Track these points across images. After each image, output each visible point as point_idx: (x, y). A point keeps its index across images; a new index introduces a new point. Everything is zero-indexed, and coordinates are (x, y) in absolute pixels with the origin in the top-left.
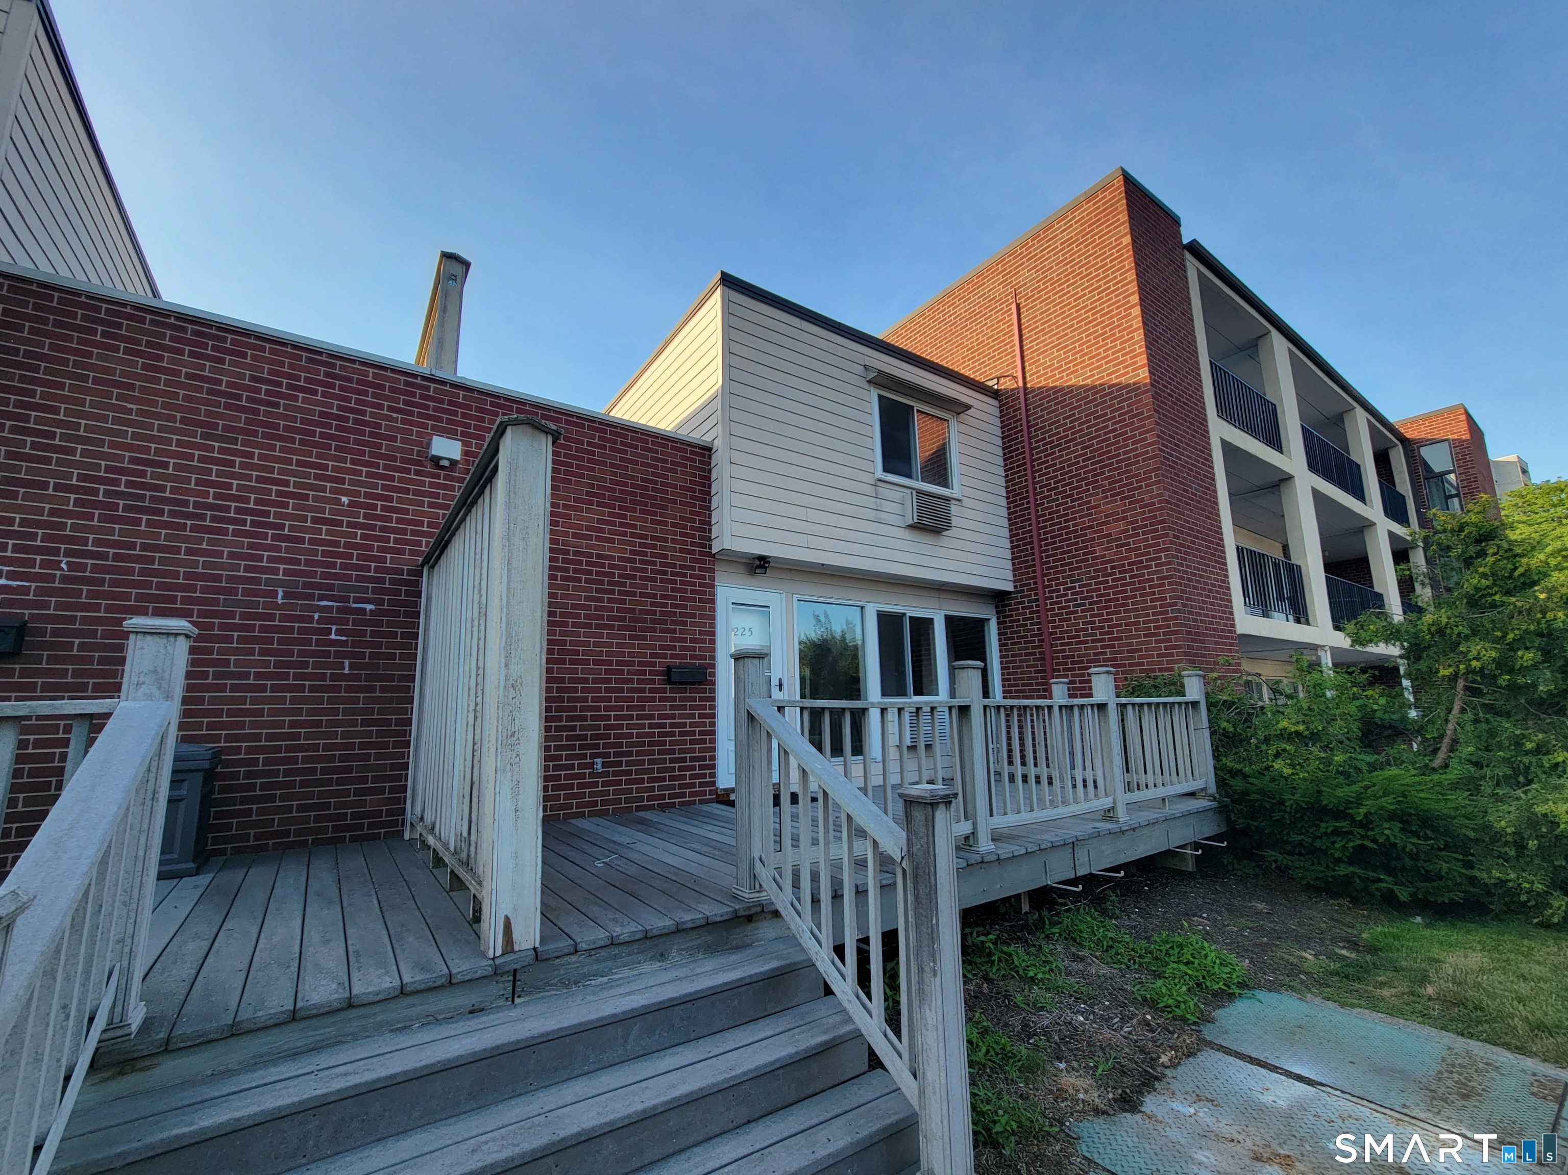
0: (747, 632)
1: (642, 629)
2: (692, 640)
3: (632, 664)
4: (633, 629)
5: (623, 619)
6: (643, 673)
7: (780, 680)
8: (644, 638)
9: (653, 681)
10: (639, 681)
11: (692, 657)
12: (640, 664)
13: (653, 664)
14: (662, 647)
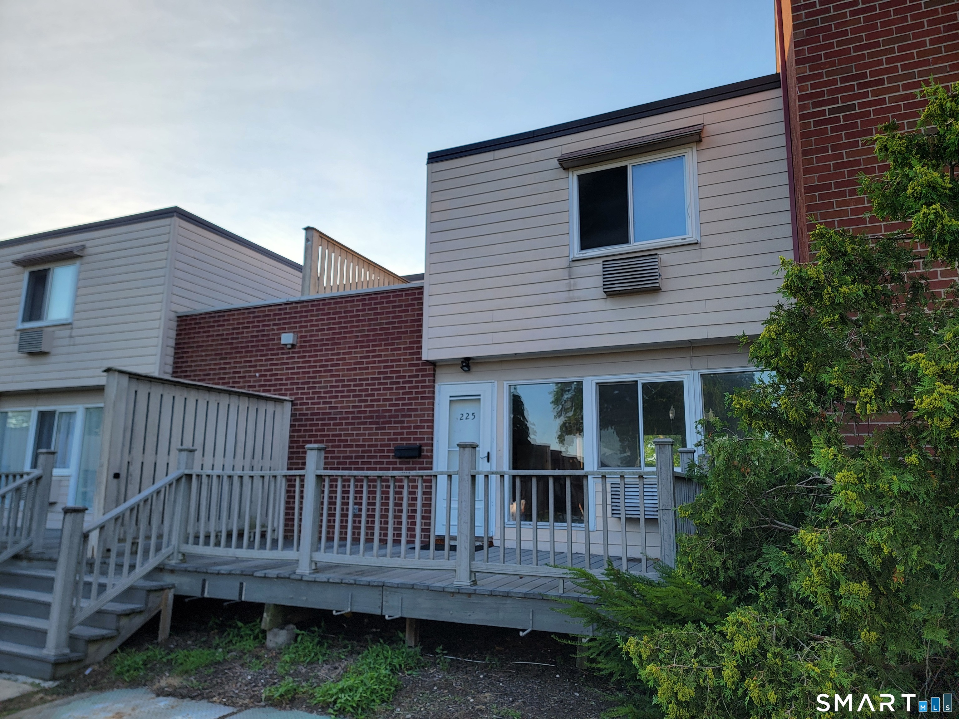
0: (471, 417)
1: (383, 423)
2: (415, 427)
3: (376, 446)
4: (377, 423)
5: (372, 417)
6: (383, 451)
7: (488, 453)
8: (384, 428)
9: (388, 457)
10: (381, 457)
11: (415, 439)
12: (382, 445)
13: (389, 445)
14: (395, 434)
